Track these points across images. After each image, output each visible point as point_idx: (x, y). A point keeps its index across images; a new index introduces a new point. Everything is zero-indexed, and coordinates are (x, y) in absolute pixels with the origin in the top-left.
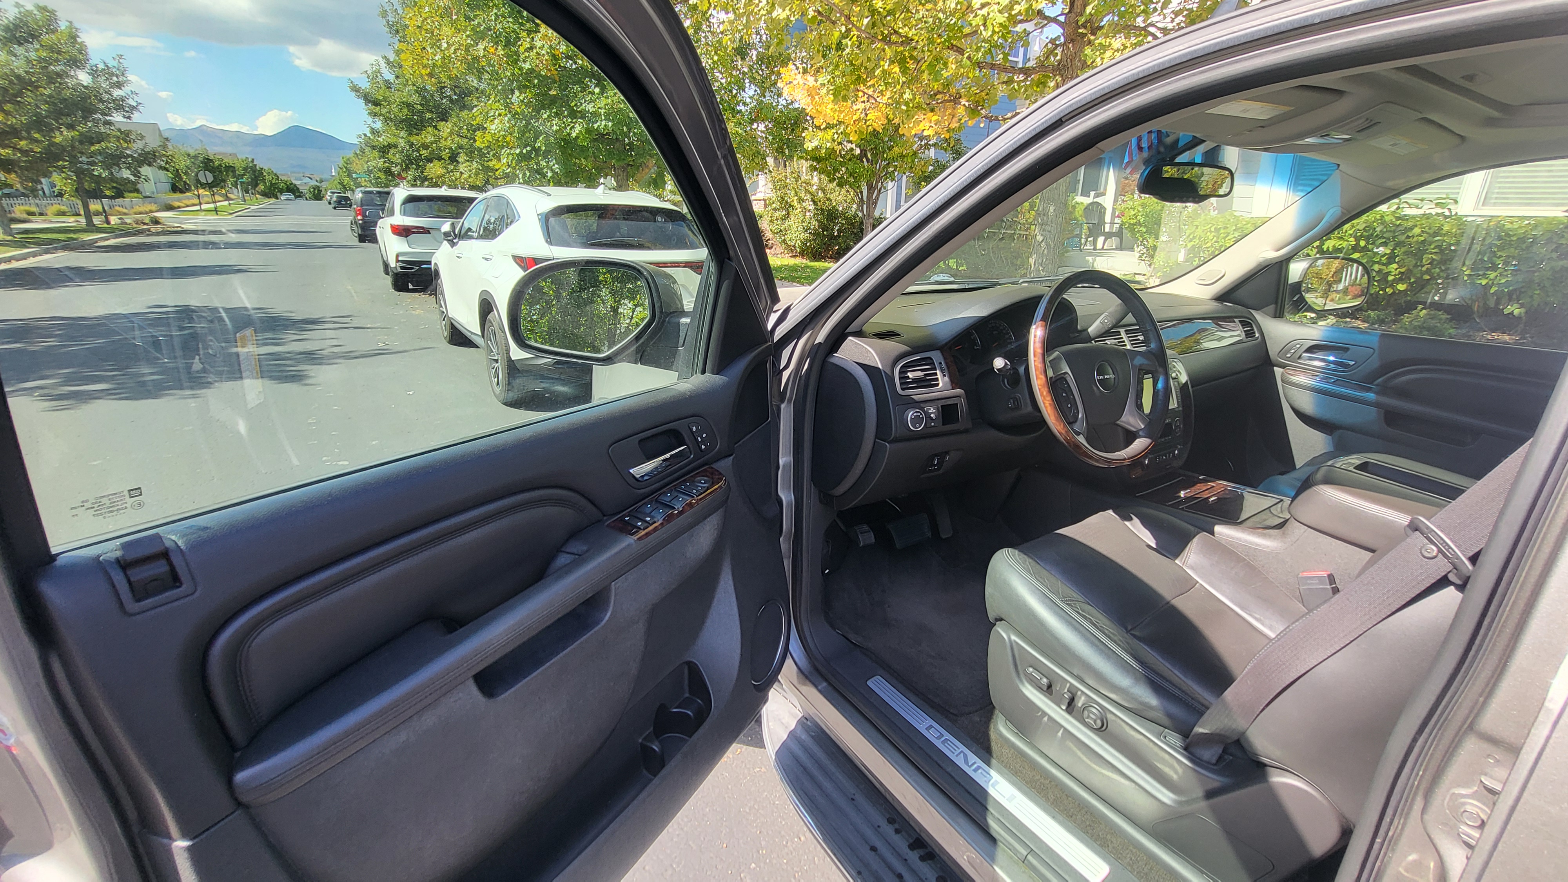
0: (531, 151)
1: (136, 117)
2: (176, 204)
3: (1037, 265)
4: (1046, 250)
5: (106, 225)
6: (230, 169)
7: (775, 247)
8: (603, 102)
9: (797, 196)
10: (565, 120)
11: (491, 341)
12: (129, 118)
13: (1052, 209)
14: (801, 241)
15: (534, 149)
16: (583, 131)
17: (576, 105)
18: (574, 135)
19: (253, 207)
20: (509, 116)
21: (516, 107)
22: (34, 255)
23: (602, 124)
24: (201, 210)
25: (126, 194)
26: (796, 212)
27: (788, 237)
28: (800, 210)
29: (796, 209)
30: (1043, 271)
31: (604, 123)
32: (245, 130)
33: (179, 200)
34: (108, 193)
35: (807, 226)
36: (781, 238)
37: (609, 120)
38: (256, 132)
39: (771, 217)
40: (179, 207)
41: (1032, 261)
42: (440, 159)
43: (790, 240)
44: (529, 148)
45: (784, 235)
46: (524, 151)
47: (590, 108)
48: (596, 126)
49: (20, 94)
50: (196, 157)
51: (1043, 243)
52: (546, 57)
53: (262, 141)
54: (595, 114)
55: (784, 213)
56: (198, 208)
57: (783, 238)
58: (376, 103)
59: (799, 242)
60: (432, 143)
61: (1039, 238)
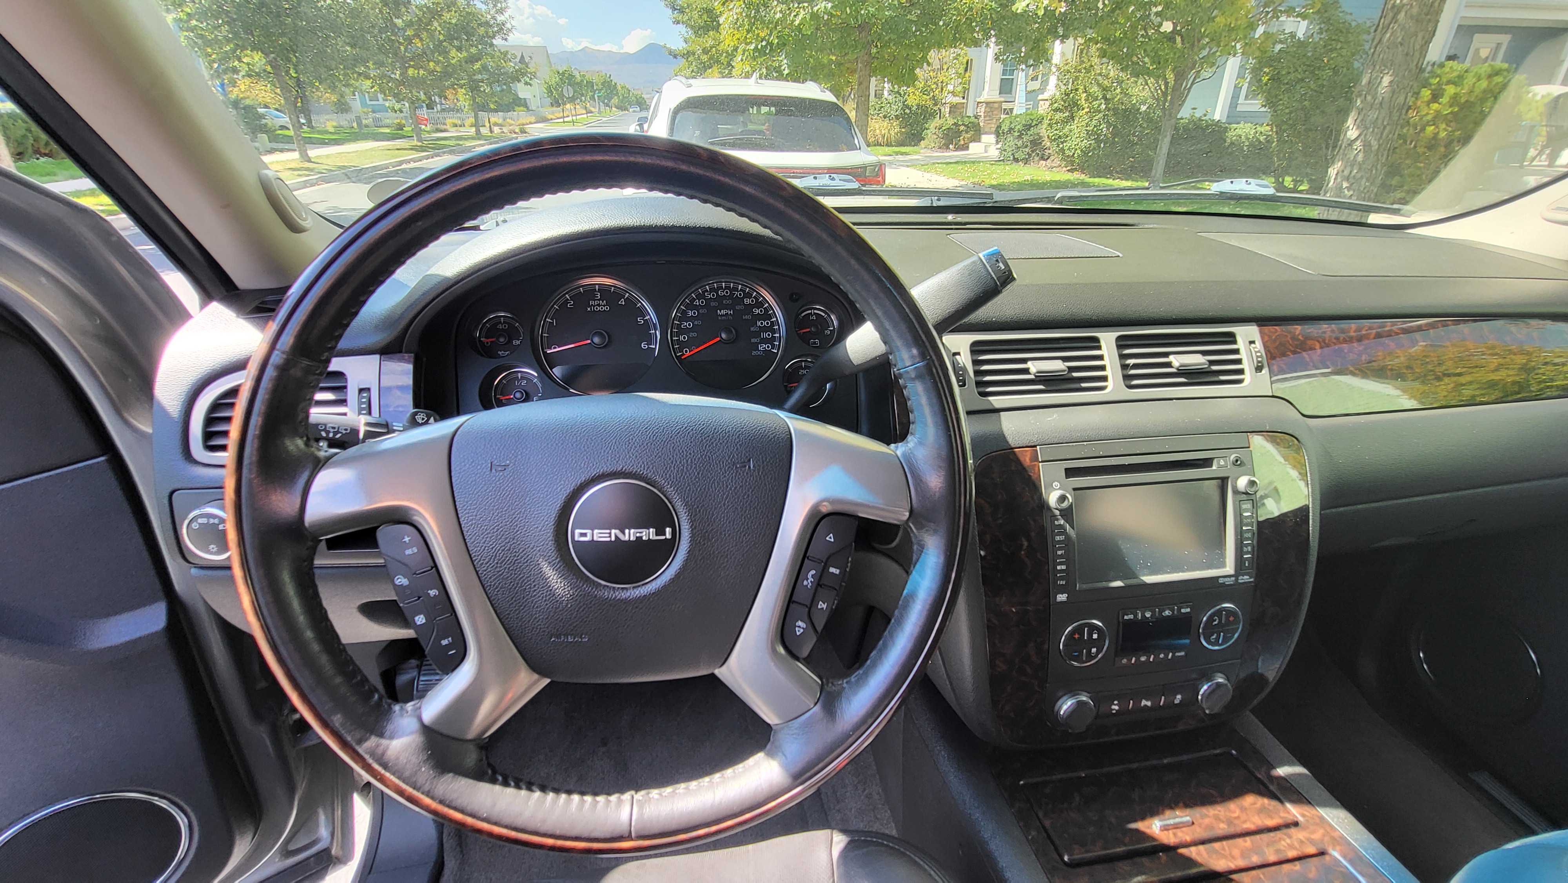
0: (766, 46)
1: (511, 37)
2: (550, 117)
3: (1339, 180)
4: (1361, 155)
5: (490, 134)
6: (590, 84)
7: (1052, 158)
9: (1086, 92)
12: (506, 40)
13: (1386, 80)
14: (1081, 151)
16: (808, 17)
19: (604, 119)
22: (427, 158)
24: (564, 122)
25: (517, 108)
26: (1081, 113)
27: (1066, 145)
28: (1087, 110)
29: (1083, 109)
30: (1348, 189)
32: (615, 49)
33: (553, 113)
34: (492, 106)
35: (1093, 130)
36: (1058, 146)
38: (622, 51)
39: (1050, 120)
40: (551, 119)
41: (1332, 172)
42: (718, 62)
43: (1069, 149)
44: (764, 43)
45: (1062, 143)
46: (759, 47)
49: (430, 23)
50: (563, 74)
51: (1358, 143)
53: (626, 59)
55: (1067, 114)
56: (562, 120)
57: (1061, 146)
58: (682, 11)
59: (1079, 151)
60: (711, 48)
61: (1352, 134)
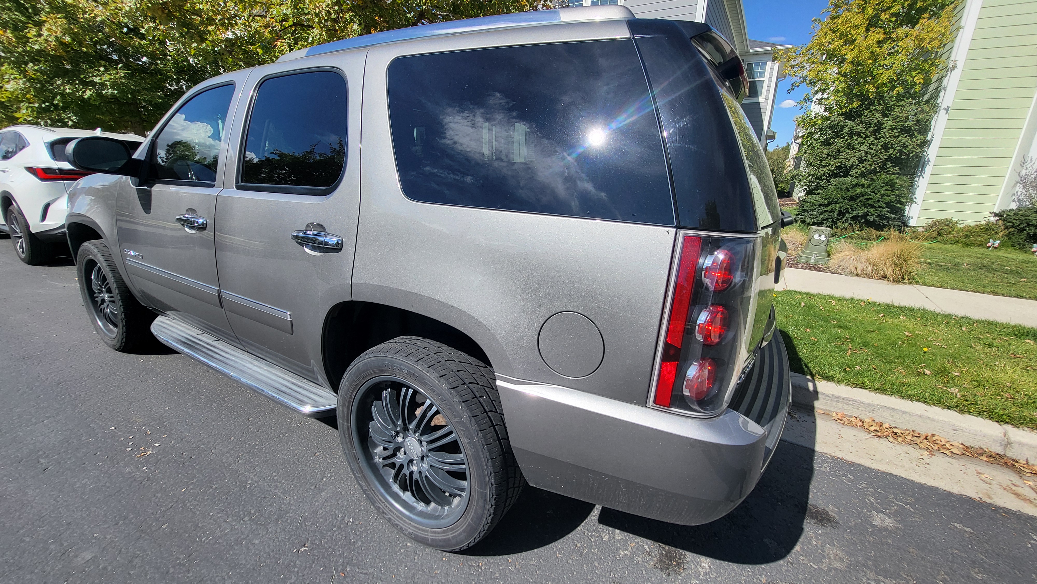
8: (107, 77)
10: (77, 86)
11: (14, 224)
15: (53, 104)
17: (85, 77)
18: (86, 97)
20: (24, 79)
21: (30, 73)
23: (109, 91)
31: (110, 91)
37: (115, 89)
47: (97, 80)
48: (104, 92)
52: (54, 43)
54: (103, 85)
